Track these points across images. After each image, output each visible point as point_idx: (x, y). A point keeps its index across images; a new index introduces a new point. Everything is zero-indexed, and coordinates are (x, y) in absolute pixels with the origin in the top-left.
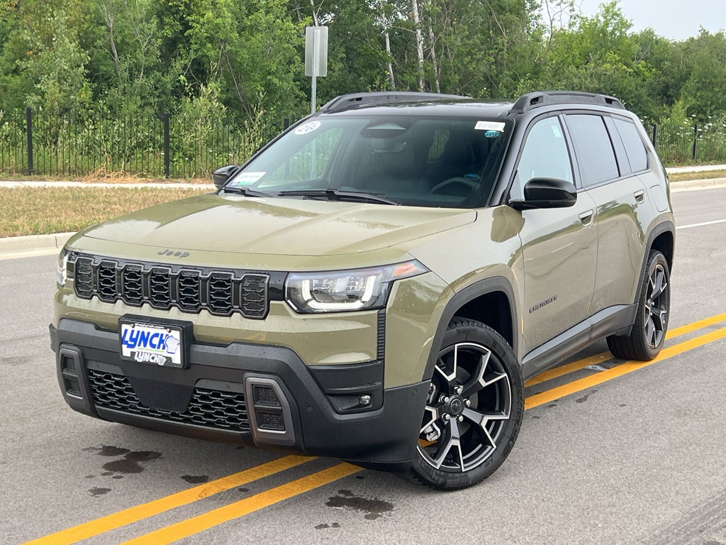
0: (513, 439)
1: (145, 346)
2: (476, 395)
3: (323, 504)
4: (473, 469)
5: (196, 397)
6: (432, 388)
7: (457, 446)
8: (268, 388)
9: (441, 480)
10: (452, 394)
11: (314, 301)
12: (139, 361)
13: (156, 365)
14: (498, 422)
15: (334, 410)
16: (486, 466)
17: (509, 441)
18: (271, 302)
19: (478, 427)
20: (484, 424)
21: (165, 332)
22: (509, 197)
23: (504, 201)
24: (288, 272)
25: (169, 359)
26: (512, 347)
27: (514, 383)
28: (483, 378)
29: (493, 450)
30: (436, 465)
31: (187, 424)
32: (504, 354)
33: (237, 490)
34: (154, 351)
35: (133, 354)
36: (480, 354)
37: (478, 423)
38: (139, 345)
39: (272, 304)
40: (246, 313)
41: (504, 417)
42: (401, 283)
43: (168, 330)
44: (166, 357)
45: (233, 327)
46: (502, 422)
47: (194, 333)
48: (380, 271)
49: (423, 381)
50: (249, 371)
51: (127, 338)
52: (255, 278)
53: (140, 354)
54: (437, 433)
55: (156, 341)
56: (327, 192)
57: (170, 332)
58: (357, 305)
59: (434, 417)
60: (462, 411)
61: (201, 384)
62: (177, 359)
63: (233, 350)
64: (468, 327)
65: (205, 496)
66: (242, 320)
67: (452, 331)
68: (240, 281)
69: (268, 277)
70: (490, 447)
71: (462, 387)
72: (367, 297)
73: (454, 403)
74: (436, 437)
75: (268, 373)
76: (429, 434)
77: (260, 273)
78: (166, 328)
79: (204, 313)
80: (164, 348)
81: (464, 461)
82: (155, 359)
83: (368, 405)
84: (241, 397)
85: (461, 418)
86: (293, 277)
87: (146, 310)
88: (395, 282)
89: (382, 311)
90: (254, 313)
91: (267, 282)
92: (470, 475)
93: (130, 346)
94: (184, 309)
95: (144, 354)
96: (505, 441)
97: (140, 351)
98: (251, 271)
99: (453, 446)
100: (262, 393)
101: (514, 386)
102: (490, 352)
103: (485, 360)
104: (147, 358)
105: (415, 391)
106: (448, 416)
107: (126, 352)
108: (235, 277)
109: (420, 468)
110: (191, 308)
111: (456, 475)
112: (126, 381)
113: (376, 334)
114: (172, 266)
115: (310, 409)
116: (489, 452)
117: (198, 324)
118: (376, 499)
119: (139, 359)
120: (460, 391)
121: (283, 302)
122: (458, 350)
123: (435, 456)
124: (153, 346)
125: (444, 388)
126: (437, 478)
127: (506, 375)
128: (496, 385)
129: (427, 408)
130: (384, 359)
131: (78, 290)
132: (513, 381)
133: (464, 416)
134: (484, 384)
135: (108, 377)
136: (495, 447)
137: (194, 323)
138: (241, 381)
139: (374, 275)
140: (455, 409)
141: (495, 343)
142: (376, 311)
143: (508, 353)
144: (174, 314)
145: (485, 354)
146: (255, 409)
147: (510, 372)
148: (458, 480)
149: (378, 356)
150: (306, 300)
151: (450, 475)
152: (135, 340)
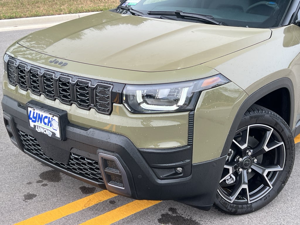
0: (284, 182)
1: (41, 123)
2: (261, 156)
3: (156, 221)
4: (256, 201)
5: (72, 157)
6: (231, 152)
7: (246, 189)
8: (112, 161)
9: (234, 210)
10: (245, 156)
11: (145, 103)
12: (38, 131)
13: (47, 135)
14: (275, 172)
15: (157, 177)
16: (265, 200)
17: (282, 184)
18: (114, 104)
19: (261, 176)
20: (265, 175)
21: (51, 116)
22: (296, 18)
23: (292, 21)
24: (126, 84)
25: (54, 134)
26: (289, 125)
27: (288, 149)
28: (267, 146)
29: (271, 189)
30: (231, 200)
31: (69, 172)
32: (283, 130)
33: (108, 202)
34: (46, 127)
35: (35, 126)
36: (266, 130)
37: (261, 173)
38: (38, 122)
39: (114, 106)
40: (99, 109)
41: (279, 169)
42: (207, 92)
43: (52, 115)
44: (52, 132)
45: (90, 118)
46: (278, 172)
47: (68, 119)
48: (191, 84)
49: (221, 157)
50: (100, 148)
51: (31, 116)
52: (104, 86)
53: (38, 127)
54: (233, 179)
55: (46, 121)
56: (176, 13)
57: (53, 117)
58: (174, 108)
59: (231, 172)
60: (251, 166)
61: (74, 151)
62: (58, 135)
63: (90, 133)
64: (259, 114)
65: (88, 207)
66: (96, 114)
67: (246, 117)
68: (94, 88)
69: (112, 86)
70: (268, 188)
71: (252, 151)
72: (181, 103)
73: (246, 161)
74: (232, 182)
75: (112, 152)
76: (228, 180)
77: (107, 83)
78: (50, 114)
79: (74, 106)
80: (51, 126)
81: (250, 196)
82: (46, 132)
83: (181, 173)
84: (97, 163)
85: (250, 170)
86: (129, 88)
87: (42, 99)
88: (202, 92)
89: (192, 113)
90: (104, 110)
91: (110, 90)
92: (253, 205)
93: (33, 121)
94: (63, 101)
95: (41, 128)
96: (279, 184)
97: (38, 125)
98: (102, 81)
99: (243, 189)
100: (109, 163)
101: (288, 150)
102: (273, 129)
103: (269, 135)
104: (42, 131)
105: (215, 164)
106: (241, 170)
107: (32, 124)
108: (91, 85)
109: (220, 204)
110: (66, 101)
111: (244, 206)
112: (35, 139)
113: (187, 129)
114: (55, 72)
115: (140, 176)
116: (267, 190)
117: (70, 113)
118: (191, 218)
119: (39, 130)
120: (250, 154)
121: (121, 105)
122: (250, 129)
123: (231, 194)
124: (45, 124)
125: (239, 152)
126: (231, 209)
127: (283, 143)
128: (276, 149)
129: (226, 167)
130: (192, 145)
131: (9, 79)
132: (287, 147)
133: (252, 169)
134: (267, 149)
135: (27, 135)
136: (272, 187)
137: (68, 112)
138: (96, 153)
139: (187, 87)
140: (246, 165)
141: (277, 124)
142: (187, 113)
143: (286, 130)
144: (57, 104)
145: (269, 131)
146: (105, 173)
147: (286, 142)
148: (245, 210)
149: (189, 143)
150: (139, 102)
151: (240, 206)
152: (35, 118)
